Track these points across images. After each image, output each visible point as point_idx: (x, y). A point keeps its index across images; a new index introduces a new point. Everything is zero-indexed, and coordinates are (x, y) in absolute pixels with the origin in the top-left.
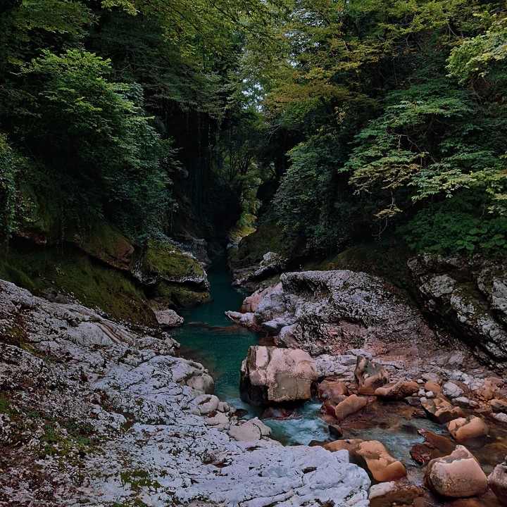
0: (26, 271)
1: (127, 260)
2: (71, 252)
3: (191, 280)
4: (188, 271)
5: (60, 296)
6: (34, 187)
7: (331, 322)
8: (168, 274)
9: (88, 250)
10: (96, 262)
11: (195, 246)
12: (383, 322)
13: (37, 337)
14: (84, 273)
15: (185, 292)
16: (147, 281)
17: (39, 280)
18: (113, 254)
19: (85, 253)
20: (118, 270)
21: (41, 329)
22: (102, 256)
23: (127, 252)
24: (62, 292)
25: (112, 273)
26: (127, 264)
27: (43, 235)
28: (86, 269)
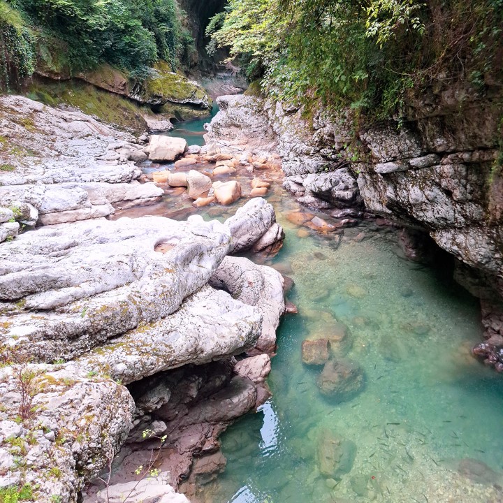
0: (49, 93)
1: (122, 88)
2: (80, 83)
3: (191, 101)
4: (189, 95)
5: (69, 107)
6: (49, 48)
7: (226, 127)
8: (173, 97)
9: (92, 81)
10: (99, 89)
11: (234, 75)
12: (248, 126)
13: (39, 124)
14: (90, 95)
15: (186, 110)
16: (152, 102)
17: (58, 99)
18: (110, 84)
19: (90, 84)
20: (116, 94)
21: (43, 121)
22: (103, 85)
23: (121, 83)
24: (71, 106)
25: (112, 95)
26: (123, 90)
27: (57, 74)
28: (92, 93)
